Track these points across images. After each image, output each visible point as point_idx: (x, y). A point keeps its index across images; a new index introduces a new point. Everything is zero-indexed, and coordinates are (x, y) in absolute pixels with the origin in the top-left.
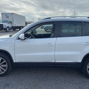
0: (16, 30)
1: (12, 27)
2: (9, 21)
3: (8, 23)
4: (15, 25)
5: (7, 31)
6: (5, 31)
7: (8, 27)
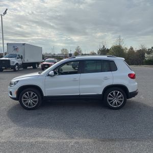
0: (28, 68)
1: (23, 63)
2: (19, 55)
3: (18, 58)
4: (27, 60)
5: (15, 71)
6: (13, 70)
7: (17, 64)
